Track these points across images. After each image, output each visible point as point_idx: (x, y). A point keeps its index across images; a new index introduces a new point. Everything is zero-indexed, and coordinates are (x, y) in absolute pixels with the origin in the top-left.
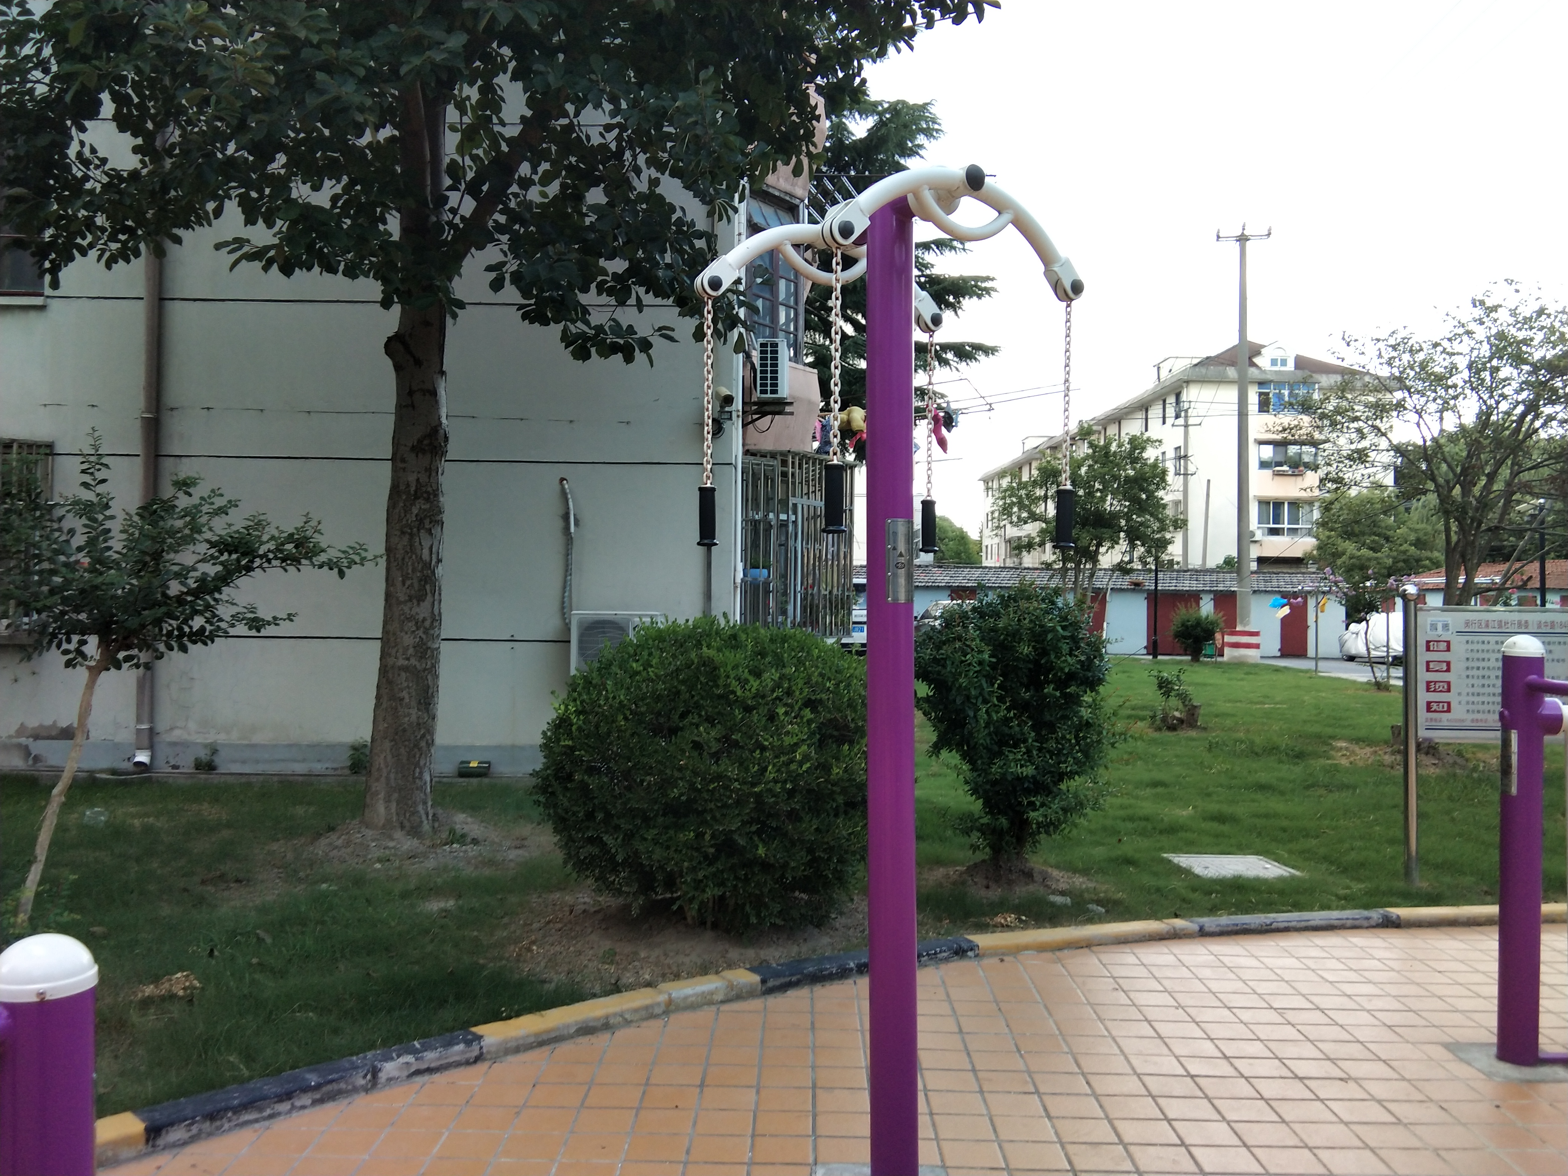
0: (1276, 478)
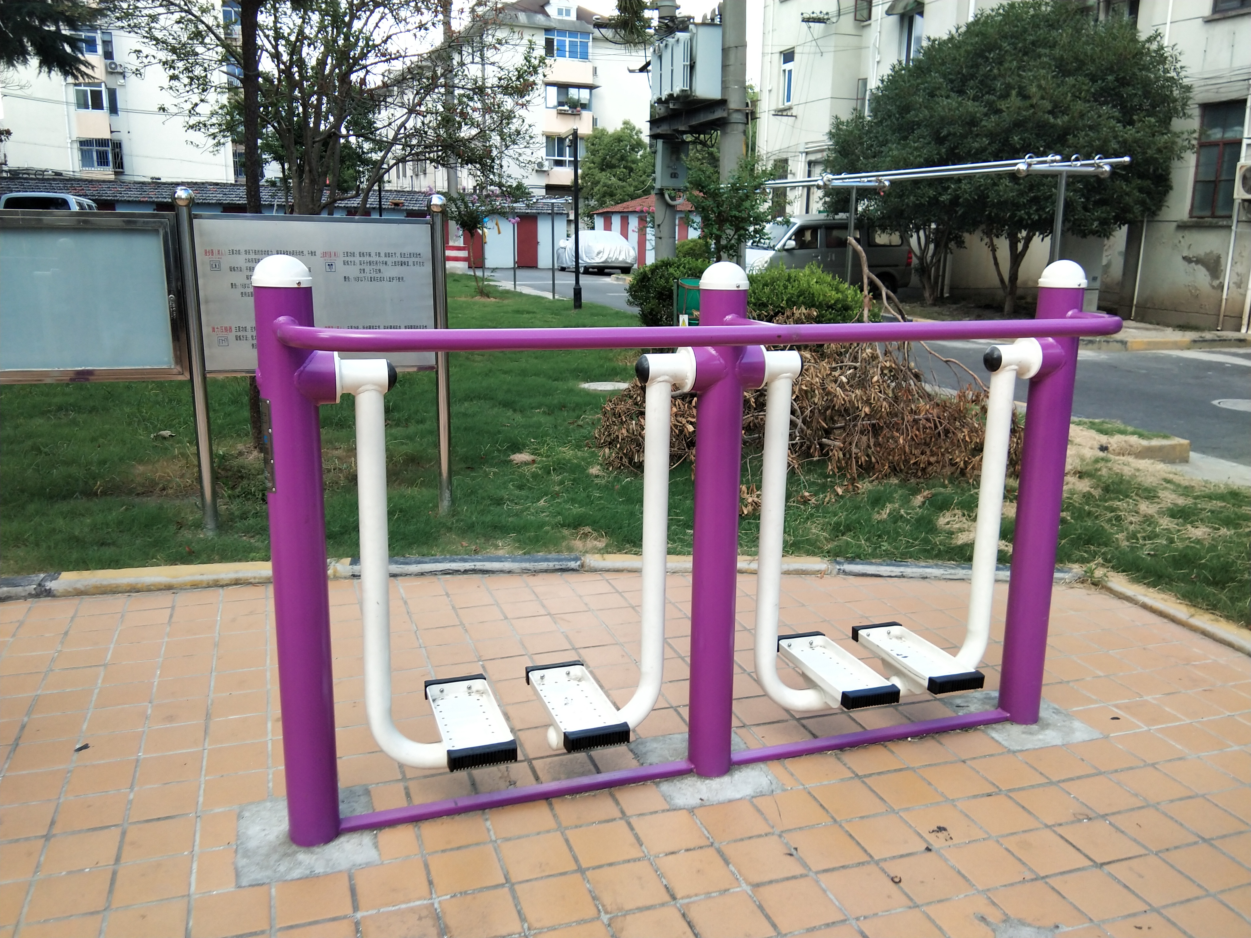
0: (559, 116)
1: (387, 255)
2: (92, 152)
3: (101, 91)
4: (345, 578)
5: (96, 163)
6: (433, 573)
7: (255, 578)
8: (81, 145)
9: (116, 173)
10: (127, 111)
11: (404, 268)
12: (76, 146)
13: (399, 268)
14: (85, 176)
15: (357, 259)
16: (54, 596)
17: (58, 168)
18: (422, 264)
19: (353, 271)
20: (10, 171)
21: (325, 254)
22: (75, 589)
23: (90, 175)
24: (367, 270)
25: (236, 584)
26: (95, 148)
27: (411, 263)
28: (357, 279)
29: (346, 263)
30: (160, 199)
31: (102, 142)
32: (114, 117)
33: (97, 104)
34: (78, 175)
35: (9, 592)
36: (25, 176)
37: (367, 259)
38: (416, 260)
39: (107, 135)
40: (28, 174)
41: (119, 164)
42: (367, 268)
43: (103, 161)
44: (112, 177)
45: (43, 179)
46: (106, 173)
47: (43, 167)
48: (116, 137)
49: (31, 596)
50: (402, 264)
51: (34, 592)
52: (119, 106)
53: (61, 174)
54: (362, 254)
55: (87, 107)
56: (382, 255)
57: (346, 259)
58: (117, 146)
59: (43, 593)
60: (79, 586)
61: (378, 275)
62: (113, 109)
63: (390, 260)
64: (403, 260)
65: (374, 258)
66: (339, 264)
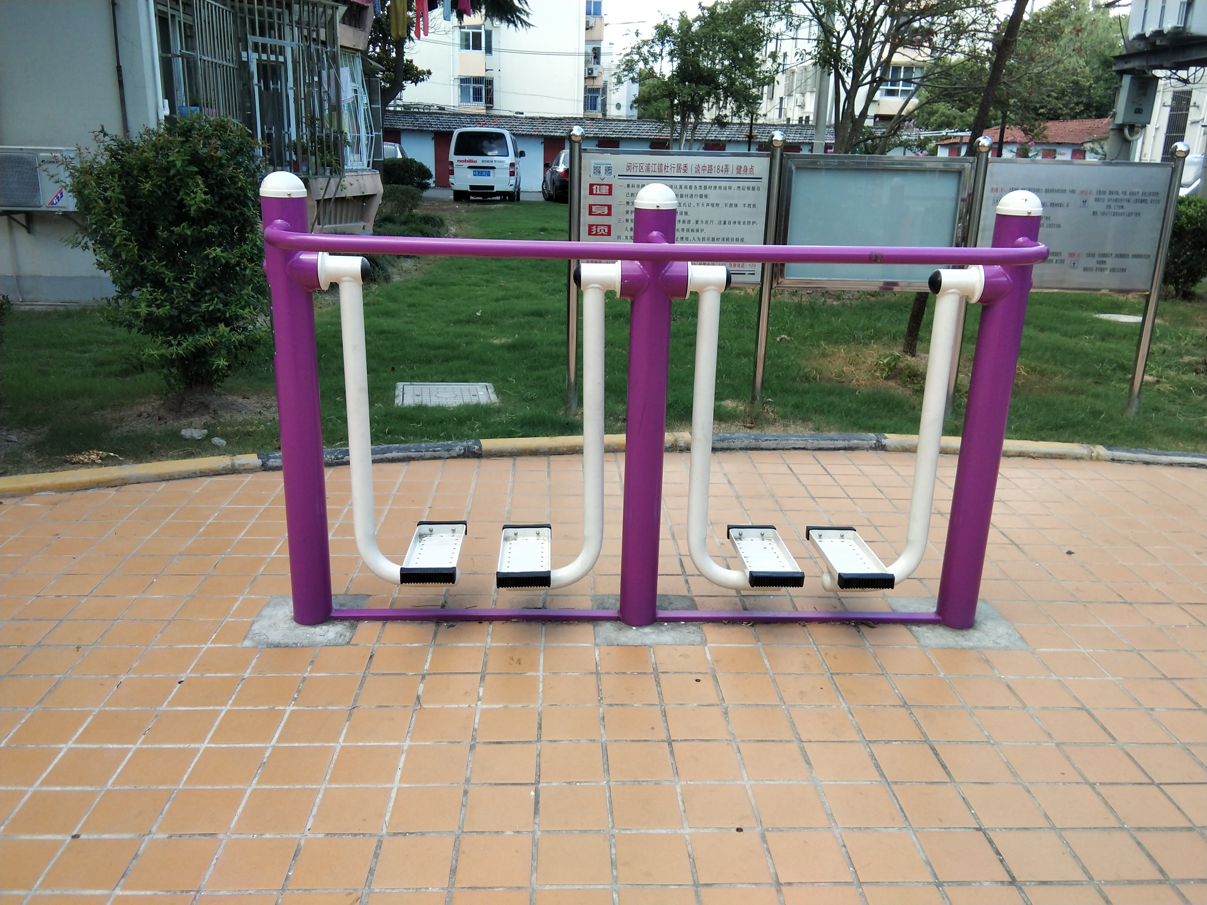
1: (1132, 194)
2: (469, 88)
3: (480, 33)
4: (1106, 461)
5: (472, 99)
6: (1181, 465)
7: (1034, 453)
8: (461, 82)
9: (488, 108)
10: (500, 50)
11: (1143, 205)
12: (458, 82)
13: (1139, 205)
14: (463, 110)
15: (1107, 197)
16: (886, 450)
17: (442, 103)
18: (1158, 202)
19: (1101, 207)
20: (404, 106)
21: (1082, 192)
22: (902, 447)
23: (466, 110)
24: (1112, 207)
25: (1019, 456)
26: (472, 85)
27: (1149, 201)
28: (1103, 214)
29: (1097, 200)
30: (547, 134)
31: (478, 80)
32: (489, 57)
33: (477, 46)
34: (457, 110)
35: (858, 444)
36: (416, 110)
37: (1115, 197)
38: (1153, 198)
39: (481, 73)
40: (418, 108)
41: (490, 100)
42: (1113, 204)
43: (477, 97)
44: (484, 112)
45: (429, 113)
46: (479, 108)
47: (429, 102)
48: (489, 75)
49: (872, 448)
50: (1142, 201)
51: (874, 446)
52: (493, 46)
53: (443, 109)
54: (1111, 193)
55: (467, 47)
56: (1128, 193)
57: (1098, 196)
58: (489, 83)
59: (880, 447)
60: (906, 444)
61: (1121, 211)
62: (489, 50)
63: (1133, 198)
64: (1143, 198)
65: (1121, 196)
66: (1091, 201)
